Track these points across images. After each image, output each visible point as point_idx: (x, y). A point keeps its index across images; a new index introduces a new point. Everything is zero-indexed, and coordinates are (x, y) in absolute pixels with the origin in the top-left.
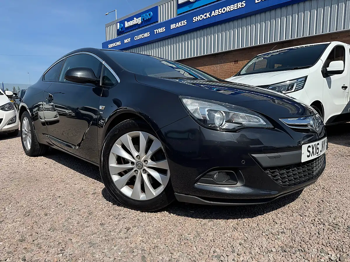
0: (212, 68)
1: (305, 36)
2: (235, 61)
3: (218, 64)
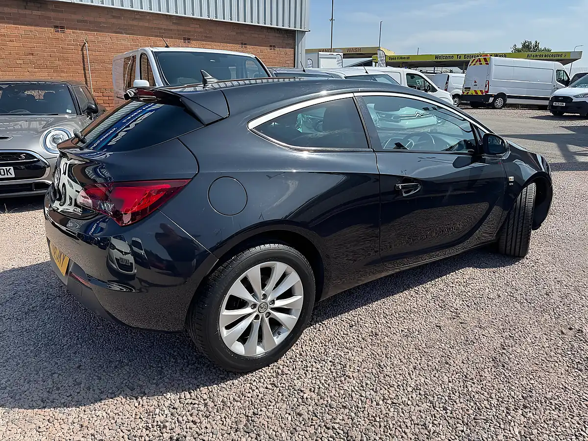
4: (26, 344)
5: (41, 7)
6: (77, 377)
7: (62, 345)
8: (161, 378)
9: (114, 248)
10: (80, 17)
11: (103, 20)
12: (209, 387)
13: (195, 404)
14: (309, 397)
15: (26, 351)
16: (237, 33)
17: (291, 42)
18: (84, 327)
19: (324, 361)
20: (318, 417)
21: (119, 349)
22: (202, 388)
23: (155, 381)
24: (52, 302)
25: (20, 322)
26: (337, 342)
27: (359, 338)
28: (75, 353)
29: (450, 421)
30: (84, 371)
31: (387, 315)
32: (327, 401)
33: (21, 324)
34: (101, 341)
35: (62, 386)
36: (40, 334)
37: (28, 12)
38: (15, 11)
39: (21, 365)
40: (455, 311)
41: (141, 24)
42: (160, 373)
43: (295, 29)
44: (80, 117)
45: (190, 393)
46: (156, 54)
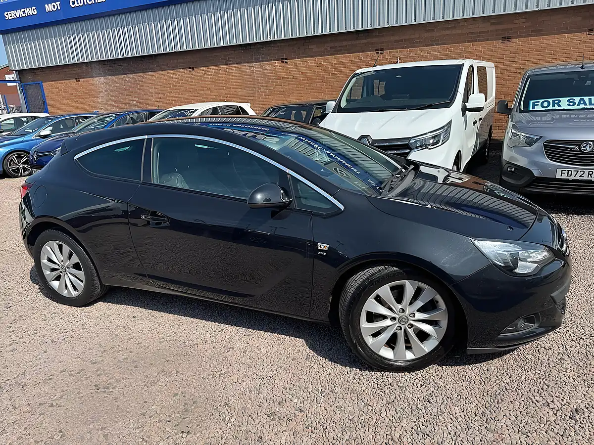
0: (243, 69)
1: (391, 25)
2: (282, 59)
3: (253, 62)
5: (368, 35)
10: (397, 38)
11: (417, 36)
37: (358, 42)
38: (350, 43)
41: (454, 32)
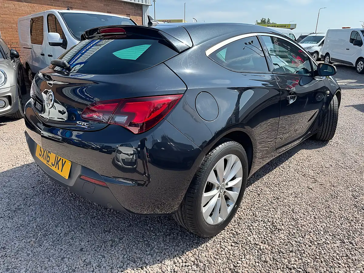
4: (26, 236)
6: (85, 258)
7: (59, 234)
8: (151, 250)
9: (121, 152)
12: (191, 251)
13: (188, 266)
14: (264, 248)
15: (29, 242)
16: (104, 5)
17: (140, 12)
18: (68, 217)
19: (257, 221)
20: (279, 261)
21: (106, 231)
22: (187, 253)
23: (148, 253)
24: (32, 200)
25: (12, 219)
26: (257, 207)
27: (268, 202)
28: (72, 239)
29: (360, 251)
30: (88, 253)
31: (276, 185)
32: (278, 249)
33: (14, 220)
34: (89, 226)
35: (76, 268)
36: (35, 227)
39: (31, 255)
40: (313, 177)
42: (148, 245)
43: (142, 3)
44: (6, 60)
45: (180, 258)
46: (62, 14)
